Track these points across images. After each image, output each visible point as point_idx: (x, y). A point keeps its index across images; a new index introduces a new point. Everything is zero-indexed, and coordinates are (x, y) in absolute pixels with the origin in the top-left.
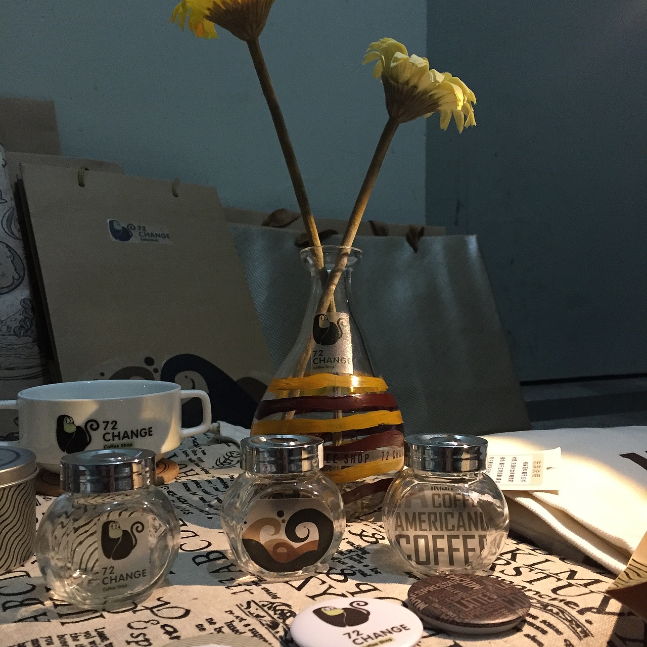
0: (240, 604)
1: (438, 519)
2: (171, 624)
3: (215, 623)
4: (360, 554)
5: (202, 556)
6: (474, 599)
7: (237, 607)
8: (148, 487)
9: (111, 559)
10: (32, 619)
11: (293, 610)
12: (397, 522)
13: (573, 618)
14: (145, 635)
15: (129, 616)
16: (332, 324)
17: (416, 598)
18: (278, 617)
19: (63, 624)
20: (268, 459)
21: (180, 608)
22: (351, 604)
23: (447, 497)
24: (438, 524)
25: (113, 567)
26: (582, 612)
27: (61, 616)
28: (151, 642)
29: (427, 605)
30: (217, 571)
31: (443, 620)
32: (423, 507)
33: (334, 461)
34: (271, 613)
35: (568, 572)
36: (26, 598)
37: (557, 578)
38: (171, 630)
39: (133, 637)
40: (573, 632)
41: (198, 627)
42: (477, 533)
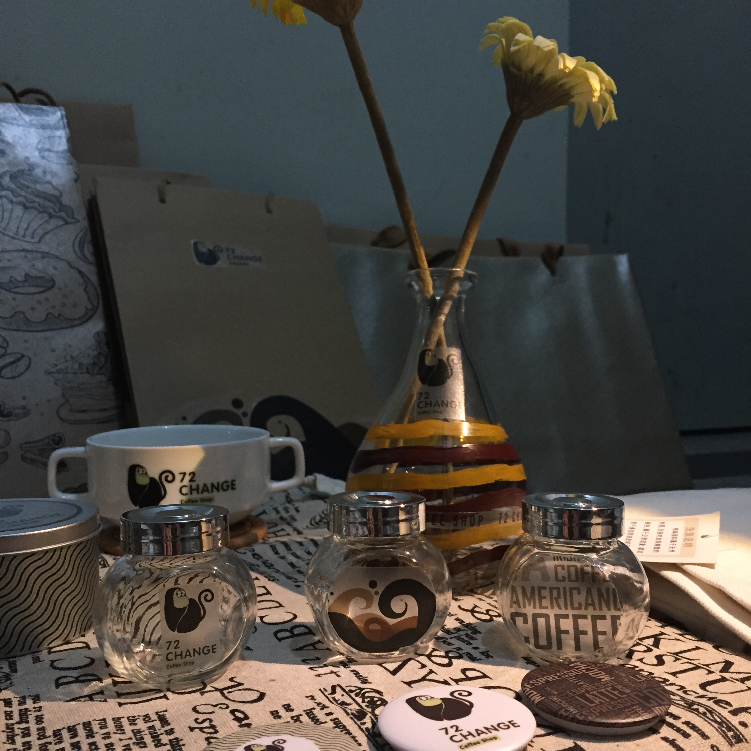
0: (324, 689)
1: (562, 595)
2: (242, 709)
3: (292, 710)
4: (470, 634)
5: (285, 630)
6: (601, 693)
7: (320, 692)
8: (219, 550)
9: (176, 631)
10: (87, 698)
11: (384, 698)
12: (512, 598)
13: (723, 719)
14: (211, 721)
15: (196, 698)
16: (441, 361)
17: (531, 689)
18: (366, 706)
19: (120, 704)
20: (360, 520)
21: (255, 690)
22: (452, 694)
23: (573, 569)
24: (561, 602)
25: (178, 641)
26: (735, 712)
27: (119, 695)
28: (217, 729)
29: (544, 698)
30: (301, 649)
31: (561, 717)
32: (543, 580)
33: (441, 523)
34: (359, 700)
35: (721, 662)
36: (82, 674)
37: (707, 670)
38: (242, 716)
39: (198, 723)
40: (723, 736)
41: (273, 714)
42: (609, 614)
